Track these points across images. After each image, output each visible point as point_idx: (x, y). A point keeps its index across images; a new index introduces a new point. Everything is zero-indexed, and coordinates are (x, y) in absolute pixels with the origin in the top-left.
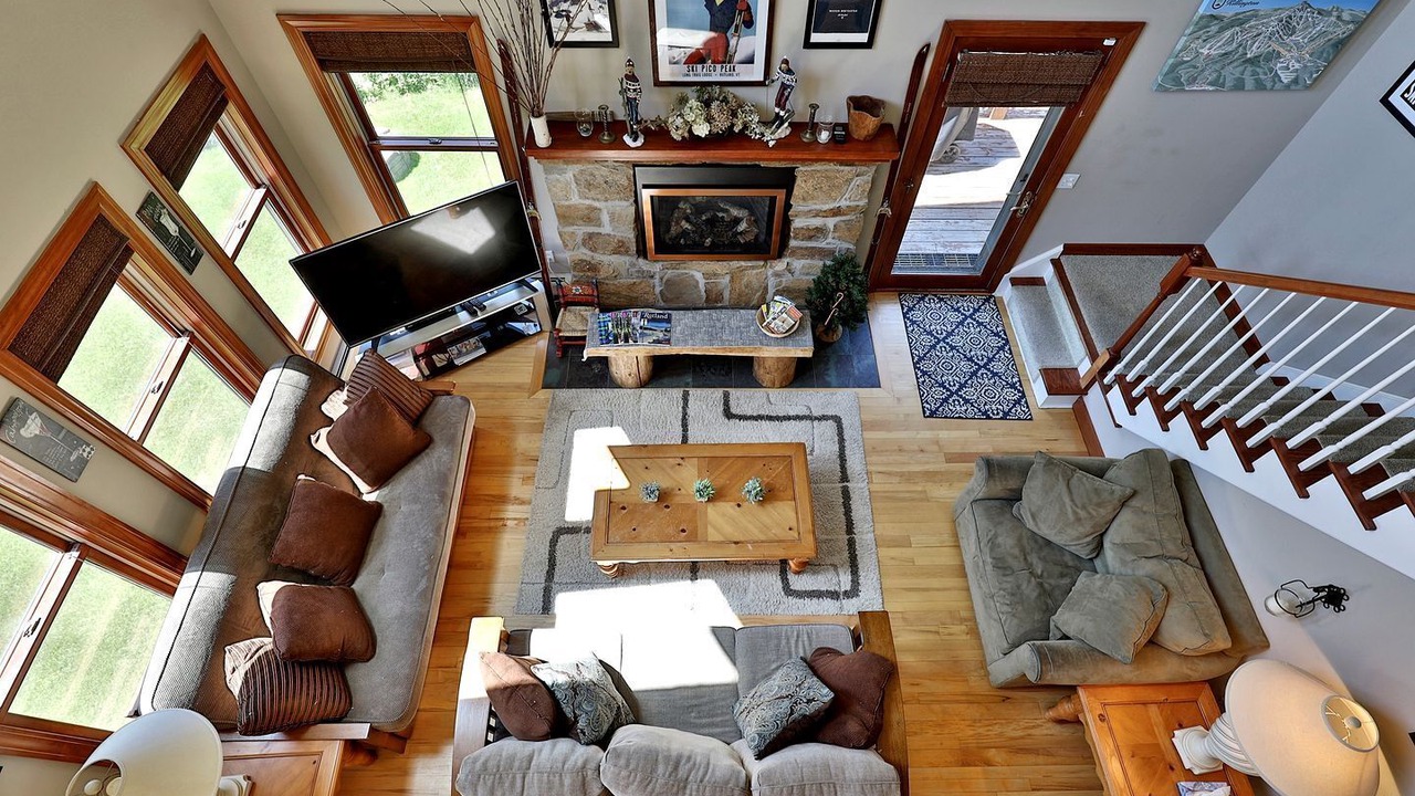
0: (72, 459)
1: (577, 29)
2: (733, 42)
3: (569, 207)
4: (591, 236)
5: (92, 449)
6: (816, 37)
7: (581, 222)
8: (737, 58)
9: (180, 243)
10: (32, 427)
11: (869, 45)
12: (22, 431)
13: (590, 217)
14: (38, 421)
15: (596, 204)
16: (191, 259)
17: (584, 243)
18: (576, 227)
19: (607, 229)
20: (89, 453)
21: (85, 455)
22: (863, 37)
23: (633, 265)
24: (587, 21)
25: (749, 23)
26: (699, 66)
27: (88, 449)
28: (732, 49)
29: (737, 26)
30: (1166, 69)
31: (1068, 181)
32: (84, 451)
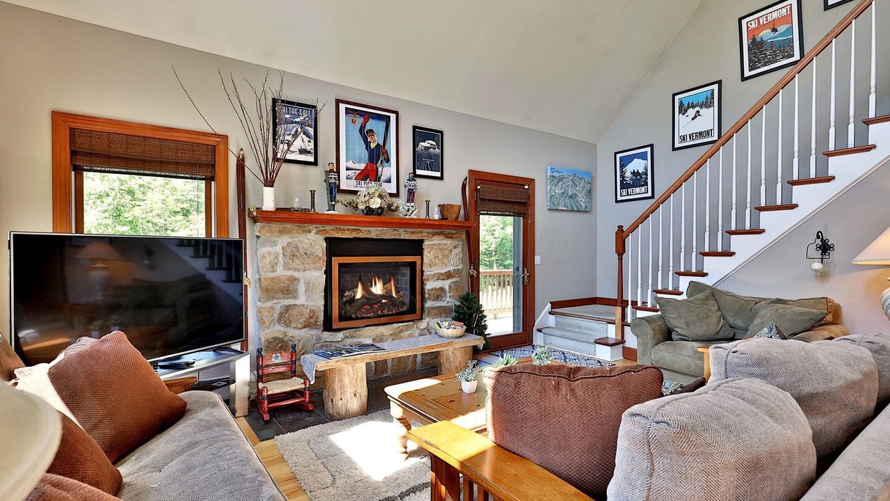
1: (293, 152)
2: (380, 169)
3: (273, 279)
4: (287, 308)
6: (419, 172)
7: (281, 296)
8: (383, 178)
11: (441, 178)
13: (288, 289)
15: (296, 274)
17: (279, 321)
18: (275, 301)
19: (301, 300)
22: (438, 174)
23: (319, 339)
24: (300, 148)
25: (388, 160)
26: (363, 182)
28: (379, 173)
29: (382, 161)
30: (548, 199)
31: (537, 259)
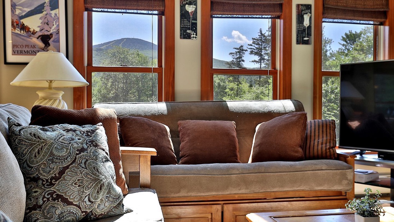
0: (188, 31)
5: (196, 37)
9: (304, 30)
10: (190, 8)
12: (187, 6)
14: (194, 9)
16: (303, 40)
20: (194, 37)
21: (192, 36)
27: (195, 36)
32: (193, 34)
